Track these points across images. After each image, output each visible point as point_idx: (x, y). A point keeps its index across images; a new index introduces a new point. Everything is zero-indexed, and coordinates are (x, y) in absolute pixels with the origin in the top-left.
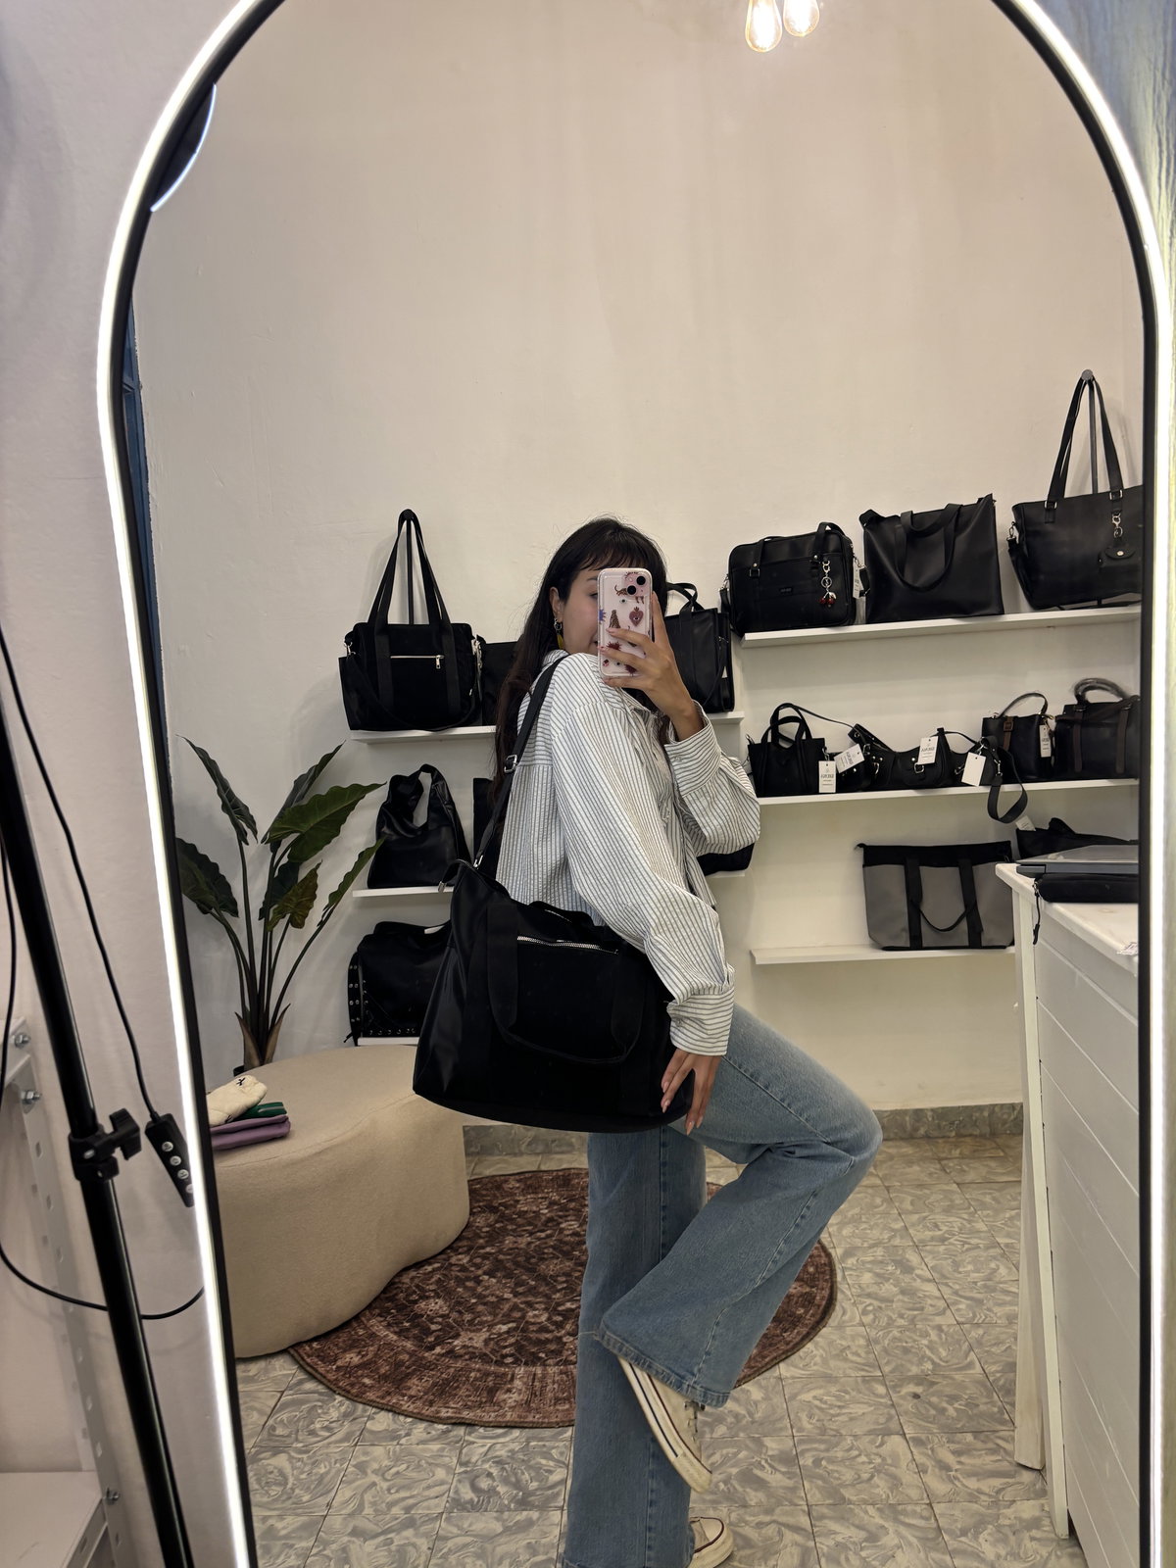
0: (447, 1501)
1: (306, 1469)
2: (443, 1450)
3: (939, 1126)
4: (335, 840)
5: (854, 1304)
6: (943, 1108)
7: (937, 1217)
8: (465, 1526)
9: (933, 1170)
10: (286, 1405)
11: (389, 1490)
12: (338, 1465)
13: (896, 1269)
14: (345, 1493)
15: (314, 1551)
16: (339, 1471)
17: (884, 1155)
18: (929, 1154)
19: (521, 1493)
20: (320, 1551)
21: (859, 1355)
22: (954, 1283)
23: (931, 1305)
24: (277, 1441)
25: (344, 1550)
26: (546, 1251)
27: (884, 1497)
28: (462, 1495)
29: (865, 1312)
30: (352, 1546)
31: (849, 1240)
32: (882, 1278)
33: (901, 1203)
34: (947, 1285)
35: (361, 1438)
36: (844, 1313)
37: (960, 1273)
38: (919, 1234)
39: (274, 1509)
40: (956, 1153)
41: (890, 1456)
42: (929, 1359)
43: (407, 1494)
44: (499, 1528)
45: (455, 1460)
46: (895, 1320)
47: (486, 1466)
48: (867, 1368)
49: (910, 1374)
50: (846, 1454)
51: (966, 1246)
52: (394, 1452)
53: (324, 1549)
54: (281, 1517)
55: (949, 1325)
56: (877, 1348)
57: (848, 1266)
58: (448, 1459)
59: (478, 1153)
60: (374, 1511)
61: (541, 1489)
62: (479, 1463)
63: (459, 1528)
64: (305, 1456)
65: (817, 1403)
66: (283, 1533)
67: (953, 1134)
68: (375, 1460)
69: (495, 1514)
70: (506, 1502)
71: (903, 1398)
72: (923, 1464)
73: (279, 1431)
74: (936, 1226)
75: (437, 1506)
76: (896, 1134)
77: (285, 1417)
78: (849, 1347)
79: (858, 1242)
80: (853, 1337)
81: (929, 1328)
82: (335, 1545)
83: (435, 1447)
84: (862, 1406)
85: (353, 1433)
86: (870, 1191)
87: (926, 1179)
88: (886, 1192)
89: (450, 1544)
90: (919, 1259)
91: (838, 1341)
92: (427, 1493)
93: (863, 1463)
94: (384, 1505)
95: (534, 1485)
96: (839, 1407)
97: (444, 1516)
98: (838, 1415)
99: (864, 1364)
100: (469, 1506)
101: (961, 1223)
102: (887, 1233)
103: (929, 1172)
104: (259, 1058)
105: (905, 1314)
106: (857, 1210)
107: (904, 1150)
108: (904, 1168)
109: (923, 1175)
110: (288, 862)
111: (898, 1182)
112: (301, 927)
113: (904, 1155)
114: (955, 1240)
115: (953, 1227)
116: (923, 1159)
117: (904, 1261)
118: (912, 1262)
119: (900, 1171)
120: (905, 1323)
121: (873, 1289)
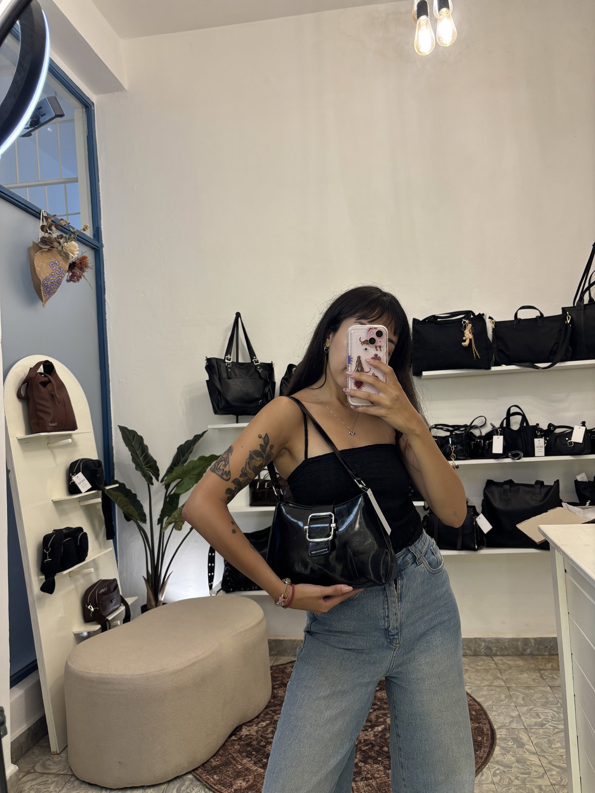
3: (538, 649)
6: (540, 638)
7: (538, 709)
9: (535, 677)
17: (506, 666)
18: (533, 666)
22: (550, 756)
23: (536, 771)
29: (495, 775)
33: (516, 699)
34: (544, 757)
36: (482, 775)
37: (553, 748)
38: (528, 720)
40: (549, 666)
51: (556, 730)
55: (546, 786)
59: (276, 655)
67: (547, 653)
74: (538, 715)
76: (513, 652)
81: (534, 788)
86: (498, 689)
87: (532, 683)
88: (508, 691)
90: (528, 737)
101: (553, 714)
102: (508, 719)
103: (533, 678)
104: (155, 601)
105: (519, 777)
106: (490, 703)
107: (518, 663)
108: (518, 675)
109: (529, 680)
110: (174, 493)
111: (514, 684)
112: (180, 529)
113: (518, 666)
114: (549, 725)
115: (548, 716)
116: (529, 669)
117: (518, 739)
118: (524, 740)
119: (515, 676)
120: (520, 783)
121: (500, 759)
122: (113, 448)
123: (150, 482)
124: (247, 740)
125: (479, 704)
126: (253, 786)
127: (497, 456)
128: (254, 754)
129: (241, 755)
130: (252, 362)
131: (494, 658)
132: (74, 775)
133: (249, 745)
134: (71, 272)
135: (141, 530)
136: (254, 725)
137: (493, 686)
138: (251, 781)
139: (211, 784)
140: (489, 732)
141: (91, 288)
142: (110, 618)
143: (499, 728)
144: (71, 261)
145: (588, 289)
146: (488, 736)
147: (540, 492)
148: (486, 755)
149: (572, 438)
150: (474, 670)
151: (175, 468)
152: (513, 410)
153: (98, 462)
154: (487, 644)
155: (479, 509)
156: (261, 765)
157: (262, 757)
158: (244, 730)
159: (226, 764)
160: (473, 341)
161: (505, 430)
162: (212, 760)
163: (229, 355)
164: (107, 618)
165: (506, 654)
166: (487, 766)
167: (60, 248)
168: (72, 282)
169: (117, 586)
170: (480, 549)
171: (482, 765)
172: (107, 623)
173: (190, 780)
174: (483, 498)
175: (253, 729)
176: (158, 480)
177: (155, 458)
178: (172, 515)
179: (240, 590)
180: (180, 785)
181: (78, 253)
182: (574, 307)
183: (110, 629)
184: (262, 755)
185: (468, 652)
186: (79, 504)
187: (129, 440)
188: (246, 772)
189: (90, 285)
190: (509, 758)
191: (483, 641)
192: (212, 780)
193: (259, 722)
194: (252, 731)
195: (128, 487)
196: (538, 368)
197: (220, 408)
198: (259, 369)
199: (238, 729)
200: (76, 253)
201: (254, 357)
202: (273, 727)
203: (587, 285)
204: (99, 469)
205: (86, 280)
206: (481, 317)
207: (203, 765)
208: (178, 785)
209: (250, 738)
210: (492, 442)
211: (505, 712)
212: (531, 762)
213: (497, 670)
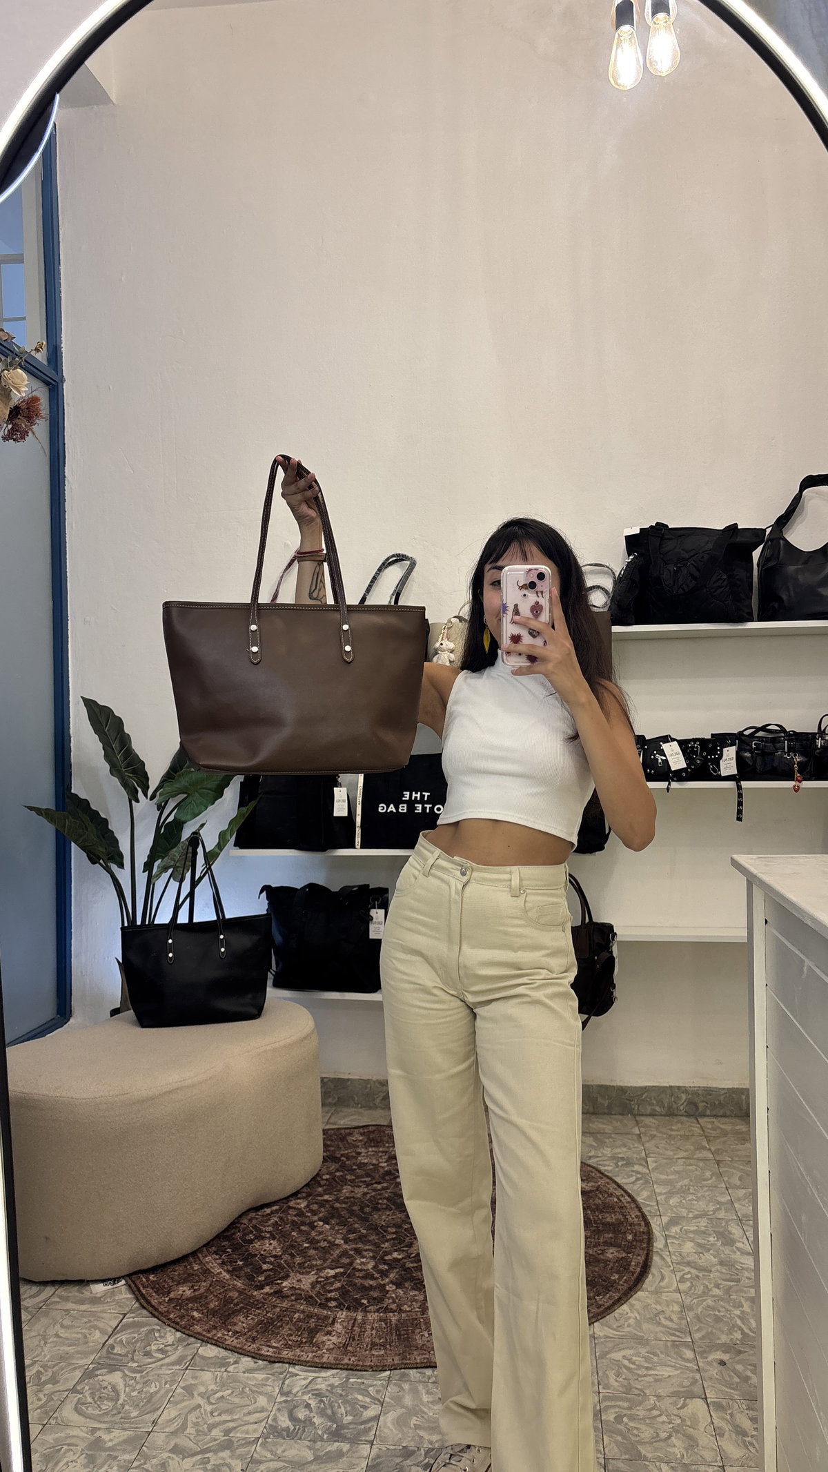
0: (265, 1427)
1: (138, 1387)
2: (267, 1379)
5: (673, 1271)
8: (278, 1452)
10: (127, 1326)
11: (212, 1413)
12: (168, 1386)
13: (718, 1240)
14: (170, 1413)
15: (134, 1465)
16: (167, 1392)
17: (718, 1131)
19: (335, 1426)
20: (141, 1464)
21: (672, 1321)
23: (748, 1278)
24: (113, 1359)
25: (163, 1465)
26: (380, 1201)
27: (679, 1456)
28: (280, 1423)
29: (682, 1280)
30: (170, 1461)
31: (675, 1209)
32: (702, 1248)
33: (729, 1178)
35: (192, 1363)
36: (663, 1279)
38: (744, 1208)
39: (104, 1422)
41: (690, 1418)
42: (740, 1328)
43: (229, 1418)
44: (309, 1456)
45: (277, 1390)
46: (711, 1290)
47: (306, 1397)
48: (677, 1333)
49: (719, 1342)
50: (647, 1413)
52: (222, 1377)
53: (145, 1463)
54: (109, 1430)
56: (690, 1315)
57: (671, 1234)
58: (269, 1388)
59: (335, 1104)
60: (197, 1431)
61: (355, 1424)
62: (300, 1394)
63: (271, 1452)
64: (138, 1376)
65: (626, 1362)
66: (110, 1444)
68: (202, 1384)
69: (308, 1443)
70: (320, 1433)
71: (710, 1364)
72: (719, 1428)
73: (118, 1350)
75: (255, 1431)
76: (732, 1111)
77: (124, 1337)
78: (663, 1311)
79: (684, 1212)
80: (668, 1303)
81: (742, 1300)
82: (155, 1460)
83: (260, 1376)
84: (667, 1369)
85: (187, 1356)
86: (701, 1164)
88: (717, 1166)
89: (262, 1467)
90: (741, 1231)
91: (653, 1306)
92: (247, 1418)
93: (663, 1422)
94: (205, 1426)
95: (350, 1418)
96: (647, 1368)
97: (260, 1441)
98: (645, 1376)
99: (675, 1330)
100: (285, 1433)
102: (712, 1205)
105: (721, 1284)
106: (686, 1182)
107: (739, 1127)
108: (737, 1145)
110: (173, 820)
117: (726, 1233)
118: (734, 1234)
119: (732, 1147)
120: (720, 1293)
121: (693, 1258)
122: (70, 737)
123: (133, 797)
131: (700, 1120)
134: (11, 423)
135: (115, 881)
137: (695, 1159)
141: (42, 455)
143: (697, 1217)
144: (12, 405)
150: (665, 1136)
151: (176, 776)
154: (690, 1096)
165: (719, 1113)
168: (11, 441)
176: (146, 797)
177: (142, 757)
178: (170, 856)
181: (26, 391)
185: (658, 1109)
187: (100, 721)
189: (42, 447)
190: (708, 1259)
191: (683, 1093)
195: (94, 808)
200: (23, 389)
205: (36, 439)
212: (743, 1266)
213: (703, 1137)
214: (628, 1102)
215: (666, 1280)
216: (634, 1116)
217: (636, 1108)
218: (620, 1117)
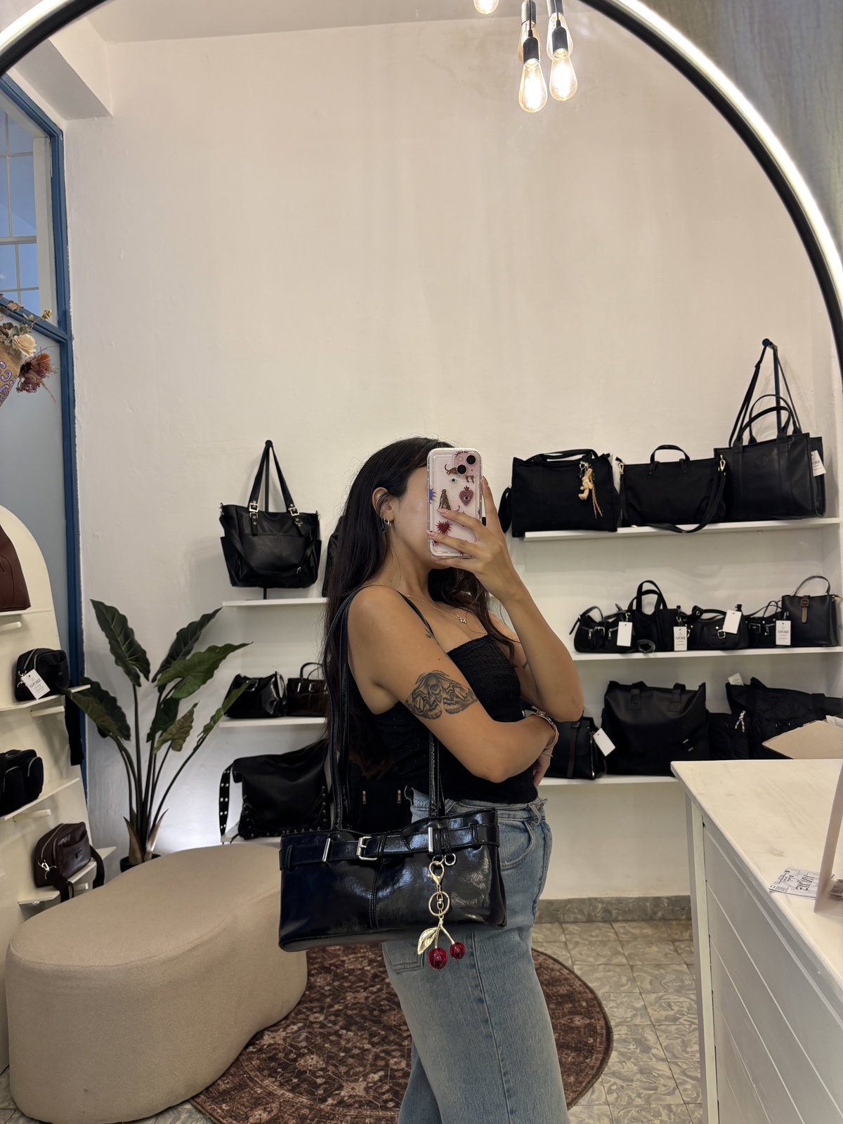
3: (673, 911)
4: (209, 682)
6: (676, 897)
7: (670, 997)
9: (667, 950)
17: (629, 936)
18: (665, 935)
22: (683, 1062)
23: (664, 1086)
29: (610, 1092)
33: (642, 983)
34: (676, 1064)
36: (593, 1092)
37: (687, 1053)
38: (657, 1013)
40: (686, 935)
46: (633, 1100)
51: (694, 1026)
55: (677, 1105)
67: (684, 917)
74: (670, 1006)
76: (639, 916)
81: (661, 1109)
86: (618, 969)
87: (662, 959)
88: (631, 971)
90: (655, 1037)
91: (587, 1120)
101: (690, 1004)
102: (631, 1012)
103: (664, 952)
104: (141, 852)
105: (642, 1093)
106: (607, 989)
107: (645, 931)
108: (645, 948)
109: (660, 955)
110: (171, 697)
111: (640, 961)
112: (180, 750)
113: (645, 936)
114: (684, 1020)
115: (683, 1007)
116: (661, 940)
117: (643, 1040)
118: (650, 1041)
119: (642, 950)
120: (643, 1103)
121: (617, 1068)
122: (82, 631)
123: (137, 683)
124: (270, 1052)
125: (592, 991)
126: (278, 1118)
127: (623, 650)
128: (280, 1072)
129: (263, 1075)
130: (288, 512)
131: (614, 926)
132: (18, 1109)
133: (273, 1058)
134: (24, 376)
135: (122, 749)
136: (281, 1030)
137: (612, 965)
138: (275, 1112)
139: (217, 1116)
140: (604, 1031)
141: (54, 399)
142: (73, 880)
143: (618, 1025)
144: (23, 362)
145: (749, 424)
146: (602, 1037)
147: (680, 699)
148: (598, 1063)
149: (724, 627)
150: (586, 942)
151: (173, 662)
152: (646, 587)
153: (61, 653)
154: (605, 905)
155: (598, 722)
156: (290, 1088)
157: (292, 1076)
158: (266, 1037)
159: (240, 1087)
160: (593, 492)
161: (634, 614)
162: (220, 1082)
163: (255, 502)
164: (69, 880)
165: (630, 918)
166: (600, 1080)
167: (7, 343)
168: (24, 392)
169: (85, 833)
170: (599, 777)
171: (593, 1078)
172: (70, 888)
173: (187, 1112)
174: (603, 706)
175: (279, 1035)
176: (147, 678)
177: (144, 647)
178: (168, 729)
179: (265, 836)
180: (173, 1120)
181: (35, 351)
182: (730, 448)
183: (73, 897)
184: (291, 1072)
185: (579, 916)
186: (31, 715)
187: (106, 620)
188: (268, 1099)
189: (52, 396)
190: (630, 1068)
191: (599, 902)
192: (219, 1111)
193: (288, 1026)
194: (277, 1038)
195: (104, 688)
196: (680, 531)
197: (241, 576)
198: (298, 522)
199: (258, 1036)
200: (31, 351)
201: (292, 505)
202: (307, 1032)
203: (747, 419)
204: (61, 663)
205: (47, 389)
206: (605, 458)
207: (207, 1089)
208: (171, 1120)
209: (275, 1049)
210: (617, 630)
211: (626, 1001)
212: (659, 1072)
213: (617, 942)
214: (555, 912)
215: (595, 1095)
216: (561, 924)
217: (562, 918)
218: (549, 926)
